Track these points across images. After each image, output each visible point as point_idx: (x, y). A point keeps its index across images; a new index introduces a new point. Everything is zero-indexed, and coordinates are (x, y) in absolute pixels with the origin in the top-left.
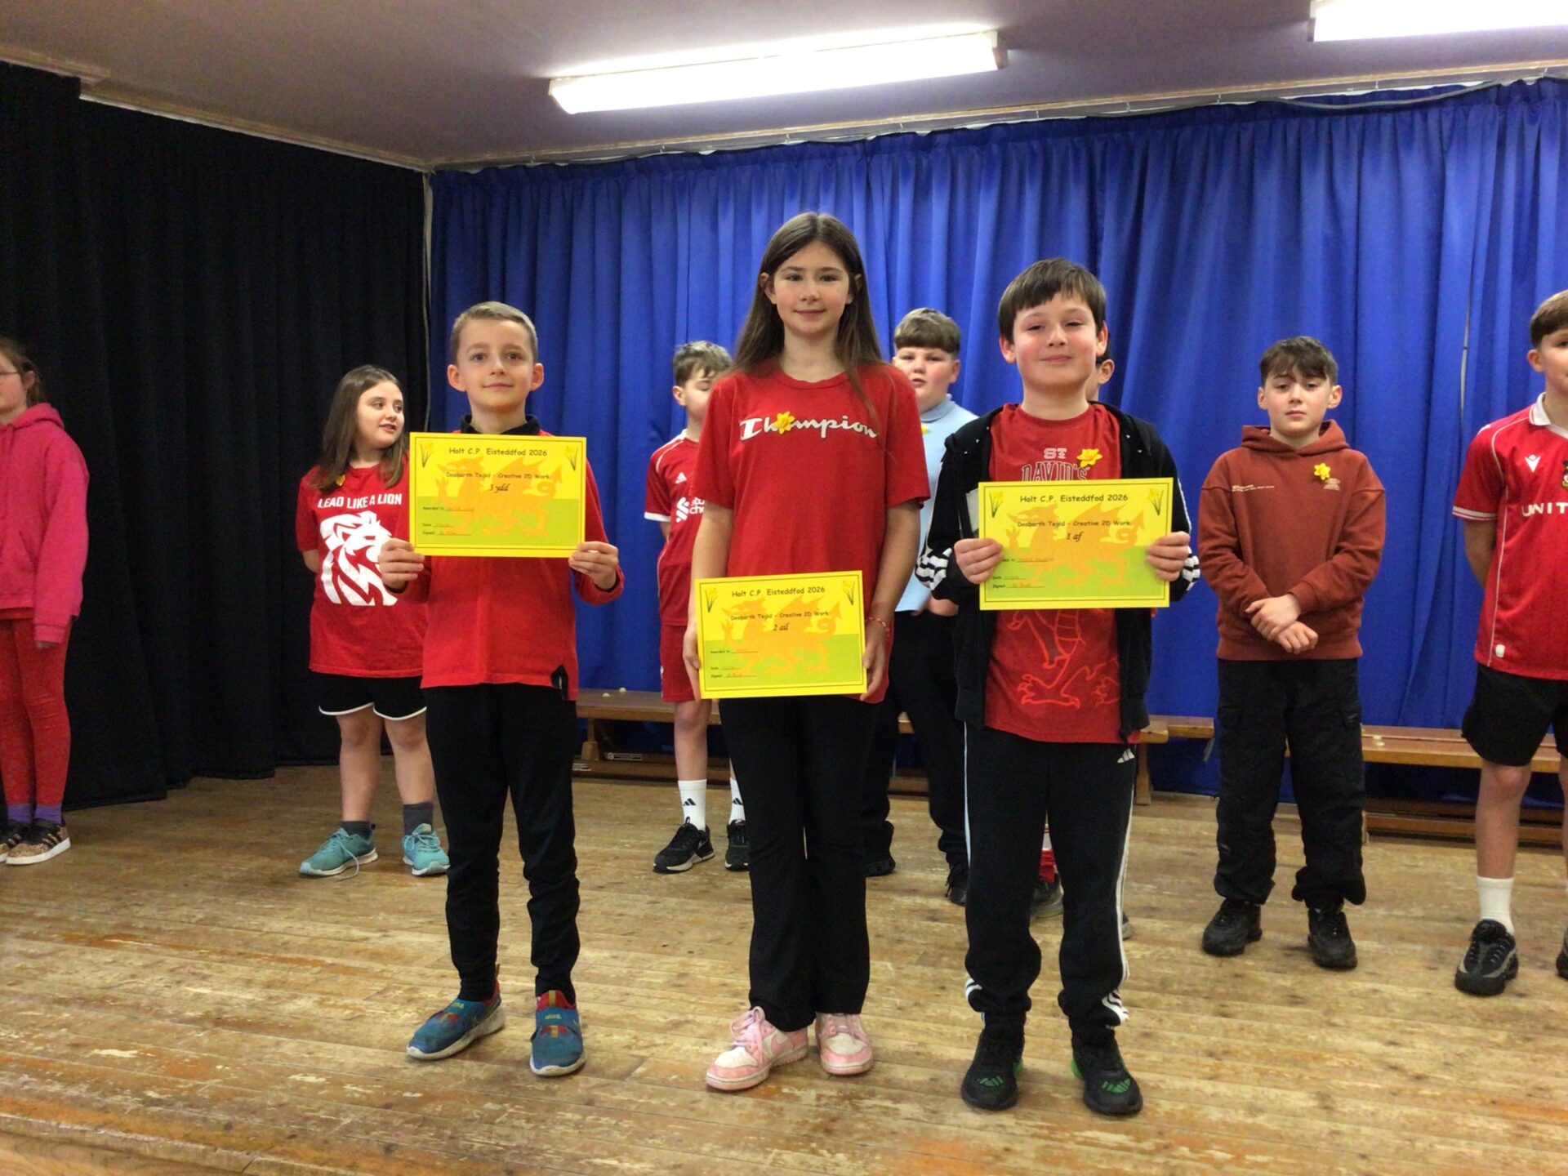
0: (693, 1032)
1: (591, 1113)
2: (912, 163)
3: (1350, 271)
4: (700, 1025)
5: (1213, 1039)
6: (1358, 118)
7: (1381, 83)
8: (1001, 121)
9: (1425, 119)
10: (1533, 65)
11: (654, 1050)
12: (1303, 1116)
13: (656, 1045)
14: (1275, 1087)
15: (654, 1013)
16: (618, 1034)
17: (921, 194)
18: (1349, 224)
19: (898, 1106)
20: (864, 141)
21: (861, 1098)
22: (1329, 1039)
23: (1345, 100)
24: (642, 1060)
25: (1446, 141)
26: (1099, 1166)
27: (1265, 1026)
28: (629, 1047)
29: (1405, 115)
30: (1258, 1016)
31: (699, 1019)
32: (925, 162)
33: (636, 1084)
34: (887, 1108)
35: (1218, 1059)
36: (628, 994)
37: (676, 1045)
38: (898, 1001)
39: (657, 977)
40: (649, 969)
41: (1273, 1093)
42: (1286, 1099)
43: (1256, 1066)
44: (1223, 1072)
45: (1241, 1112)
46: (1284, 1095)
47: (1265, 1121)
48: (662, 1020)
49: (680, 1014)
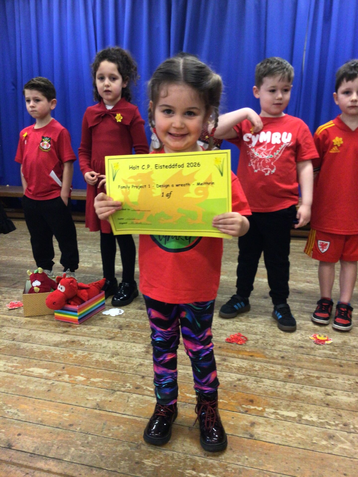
5: (128, 320)
12: (134, 357)
14: (134, 342)
26: (20, 387)
35: (121, 330)
41: (130, 345)
42: (134, 348)
43: (134, 332)
44: (118, 335)
45: (109, 355)
46: (134, 346)
47: (115, 360)
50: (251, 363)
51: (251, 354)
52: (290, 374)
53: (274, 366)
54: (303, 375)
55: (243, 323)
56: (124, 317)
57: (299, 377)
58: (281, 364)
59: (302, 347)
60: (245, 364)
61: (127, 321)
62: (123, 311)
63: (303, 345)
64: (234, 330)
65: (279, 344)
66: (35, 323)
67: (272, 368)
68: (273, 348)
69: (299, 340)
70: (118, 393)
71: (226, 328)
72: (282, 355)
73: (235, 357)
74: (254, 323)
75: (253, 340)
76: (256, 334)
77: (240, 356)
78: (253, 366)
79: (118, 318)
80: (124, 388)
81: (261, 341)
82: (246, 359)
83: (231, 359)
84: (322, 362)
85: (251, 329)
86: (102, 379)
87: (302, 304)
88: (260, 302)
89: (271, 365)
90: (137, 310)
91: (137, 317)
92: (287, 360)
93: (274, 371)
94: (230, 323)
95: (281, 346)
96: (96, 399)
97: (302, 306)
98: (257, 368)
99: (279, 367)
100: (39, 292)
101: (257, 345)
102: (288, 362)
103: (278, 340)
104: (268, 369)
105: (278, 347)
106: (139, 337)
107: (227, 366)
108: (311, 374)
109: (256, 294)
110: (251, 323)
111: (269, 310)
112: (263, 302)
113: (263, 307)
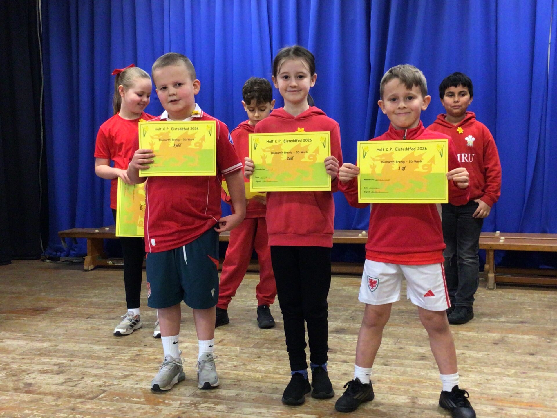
0: (133, 379)
1: (72, 414)
4: (137, 376)
11: (112, 387)
12: (401, 406)
13: (113, 385)
14: (394, 394)
15: (117, 372)
16: (97, 381)
19: (216, 406)
21: (200, 404)
22: (430, 374)
24: (104, 391)
27: (402, 369)
28: (100, 386)
30: (402, 365)
31: (138, 373)
33: (98, 401)
34: (210, 407)
36: (108, 364)
37: (123, 385)
38: (235, 363)
39: (125, 356)
40: (123, 353)
42: (396, 399)
43: (389, 386)
48: (121, 374)
49: (130, 372)
50: (531, 411)
51: (530, 405)
55: (513, 378)
60: (525, 412)
64: (503, 384)
68: (553, 399)
71: (493, 383)
73: (513, 407)
74: (525, 378)
75: (528, 393)
76: (530, 387)
77: (517, 406)
78: (535, 414)
81: (537, 394)
82: (525, 409)
83: (509, 409)
85: (523, 384)
88: (525, 358)
89: (555, 413)
90: (382, 366)
91: (385, 373)
94: (497, 378)
101: (533, 397)
106: (397, 390)
109: (519, 351)
110: (522, 378)
111: (539, 366)
112: (530, 358)
113: (531, 363)
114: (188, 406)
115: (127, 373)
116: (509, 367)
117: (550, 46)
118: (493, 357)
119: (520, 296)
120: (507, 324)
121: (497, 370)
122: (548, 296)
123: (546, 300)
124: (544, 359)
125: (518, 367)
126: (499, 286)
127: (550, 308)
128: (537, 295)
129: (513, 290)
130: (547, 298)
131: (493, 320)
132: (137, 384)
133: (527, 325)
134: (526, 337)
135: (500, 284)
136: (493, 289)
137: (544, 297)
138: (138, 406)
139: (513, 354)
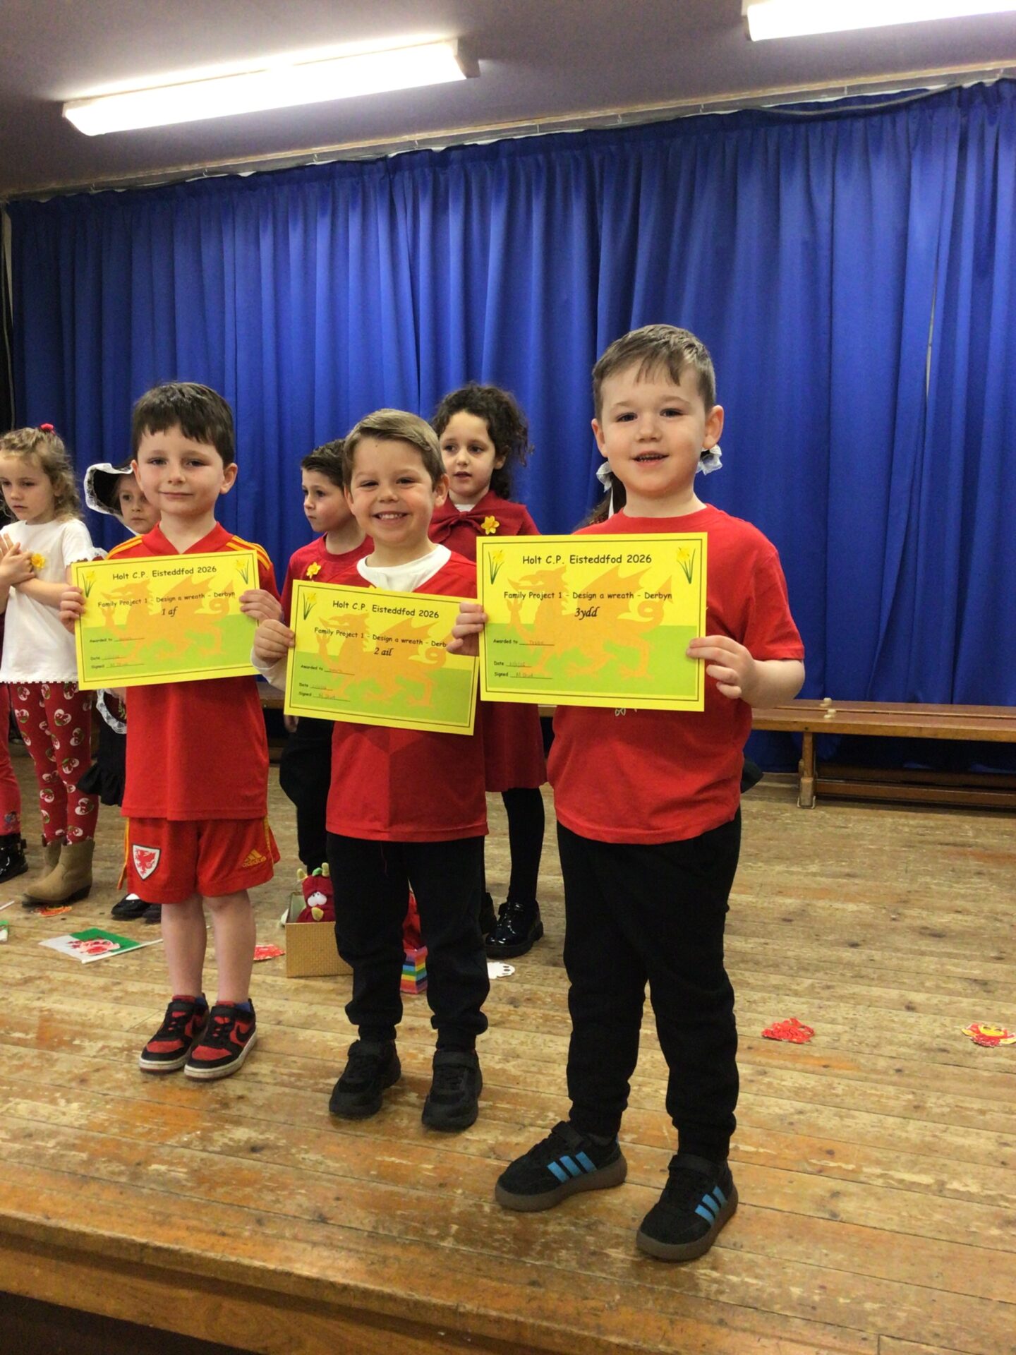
0: (38, 987)
2: (430, 178)
3: (825, 274)
6: (832, 124)
7: (851, 88)
8: (508, 136)
9: (894, 123)
10: (990, 66)
17: (439, 211)
18: (824, 226)
20: (385, 159)
23: (819, 106)
25: (912, 145)
29: (876, 119)
32: (442, 178)
37: (11, 1000)
42: (551, 1044)
43: (547, 1012)
44: (512, 1018)
45: (497, 1058)
46: (551, 1041)
47: (514, 1066)
48: (19, 976)
49: (41, 970)
50: (824, 1080)
51: (824, 1063)
52: (916, 1103)
53: (879, 1086)
54: (948, 1105)
55: (803, 1000)
56: (517, 981)
57: (938, 1110)
58: (894, 1084)
59: (944, 1050)
60: (811, 1081)
61: (525, 990)
62: (512, 969)
63: (948, 1047)
64: (781, 1013)
65: (891, 1043)
66: (318, 991)
67: (873, 1092)
68: (876, 1051)
69: (938, 1037)
70: (532, 1129)
71: (760, 1009)
72: (898, 1066)
73: (786, 1068)
74: (828, 1000)
75: (826, 1034)
76: (833, 1022)
77: (799, 1066)
78: (831, 1086)
79: (505, 984)
80: (543, 1120)
81: (845, 1038)
82: (813, 1073)
83: (778, 1072)
84: (992, 1082)
85: (822, 1012)
86: (491, 1103)
87: (945, 960)
88: (839, 953)
89: (874, 1085)
90: (546, 968)
91: (547, 982)
92: (909, 1076)
93: (881, 1096)
94: (770, 998)
95: (894, 1048)
96: (485, 1140)
97: (943, 965)
98: (839, 1091)
99: (891, 1090)
100: (323, 919)
101: (837, 1044)
102: (912, 1081)
103: (888, 1034)
104: (864, 1094)
105: (888, 1050)
106: (560, 1022)
107: (770, 1085)
108: (967, 1105)
109: (831, 938)
110: (821, 998)
111: (864, 972)
112: (848, 954)
113: (850, 965)
114: (115, 1055)
115: (34, 973)
116: (802, 973)
117: (930, 348)
118: (774, 950)
119: (858, 821)
120: (819, 878)
121: (775, 979)
122: (912, 822)
123: (907, 829)
124: (877, 955)
125: (820, 975)
126: (822, 802)
127: (910, 846)
128: (890, 820)
129: (847, 810)
130: (908, 825)
131: (794, 869)
132: (39, 999)
133: (857, 881)
134: (851, 907)
135: (824, 798)
136: (809, 807)
137: (904, 825)
138: (15, 1049)
139: (817, 943)
